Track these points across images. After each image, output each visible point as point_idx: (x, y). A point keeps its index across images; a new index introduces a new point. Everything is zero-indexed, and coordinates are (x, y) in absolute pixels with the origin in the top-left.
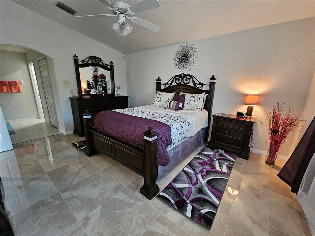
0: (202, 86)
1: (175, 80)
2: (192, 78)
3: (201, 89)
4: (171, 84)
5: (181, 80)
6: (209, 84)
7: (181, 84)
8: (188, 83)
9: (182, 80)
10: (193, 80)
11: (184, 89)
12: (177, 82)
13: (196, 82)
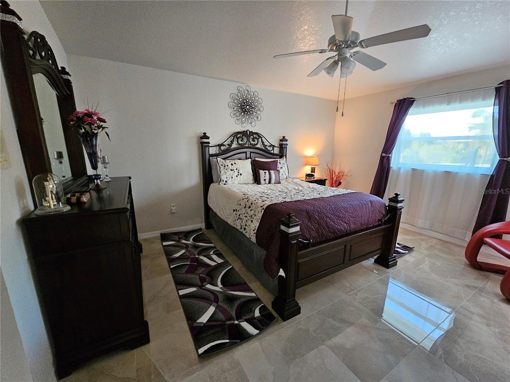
0: (273, 149)
1: (235, 140)
2: (261, 138)
3: (272, 152)
4: (230, 145)
5: (245, 140)
6: (278, 146)
7: (247, 145)
8: (257, 144)
9: (248, 139)
10: (261, 139)
11: (251, 152)
12: (240, 142)
13: (266, 143)
